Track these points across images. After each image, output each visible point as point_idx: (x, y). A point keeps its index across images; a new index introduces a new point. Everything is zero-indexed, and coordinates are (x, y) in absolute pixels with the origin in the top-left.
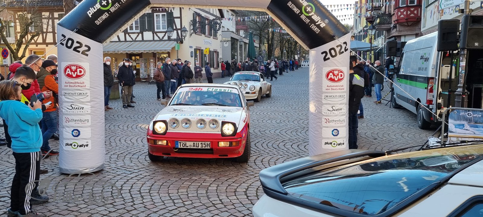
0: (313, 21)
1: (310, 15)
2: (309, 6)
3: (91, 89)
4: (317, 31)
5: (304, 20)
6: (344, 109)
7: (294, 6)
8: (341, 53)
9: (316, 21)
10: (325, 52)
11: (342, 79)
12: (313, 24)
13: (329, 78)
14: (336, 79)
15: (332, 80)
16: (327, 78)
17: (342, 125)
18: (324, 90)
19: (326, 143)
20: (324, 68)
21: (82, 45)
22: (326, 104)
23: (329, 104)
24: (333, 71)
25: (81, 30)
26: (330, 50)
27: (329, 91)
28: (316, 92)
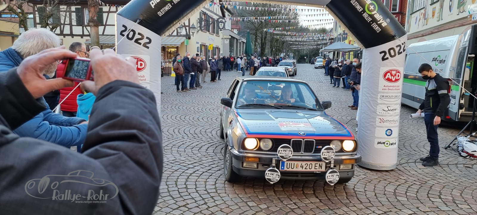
0: (374, 20)
1: (373, 13)
2: (372, 4)
3: (150, 82)
4: (378, 31)
5: (365, 18)
6: (398, 109)
7: (358, 4)
8: (400, 53)
9: (378, 20)
10: (385, 52)
11: (399, 79)
12: (375, 23)
13: (386, 78)
14: (394, 80)
15: (389, 80)
16: (385, 78)
17: (395, 125)
18: (380, 89)
19: (379, 143)
20: (381, 68)
21: (144, 36)
22: (381, 104)
23: (384, 104)
24: (391, 71)
25: (143, 21)
26: (390, 50)
27: (385, 91)
28: (371, 91)
